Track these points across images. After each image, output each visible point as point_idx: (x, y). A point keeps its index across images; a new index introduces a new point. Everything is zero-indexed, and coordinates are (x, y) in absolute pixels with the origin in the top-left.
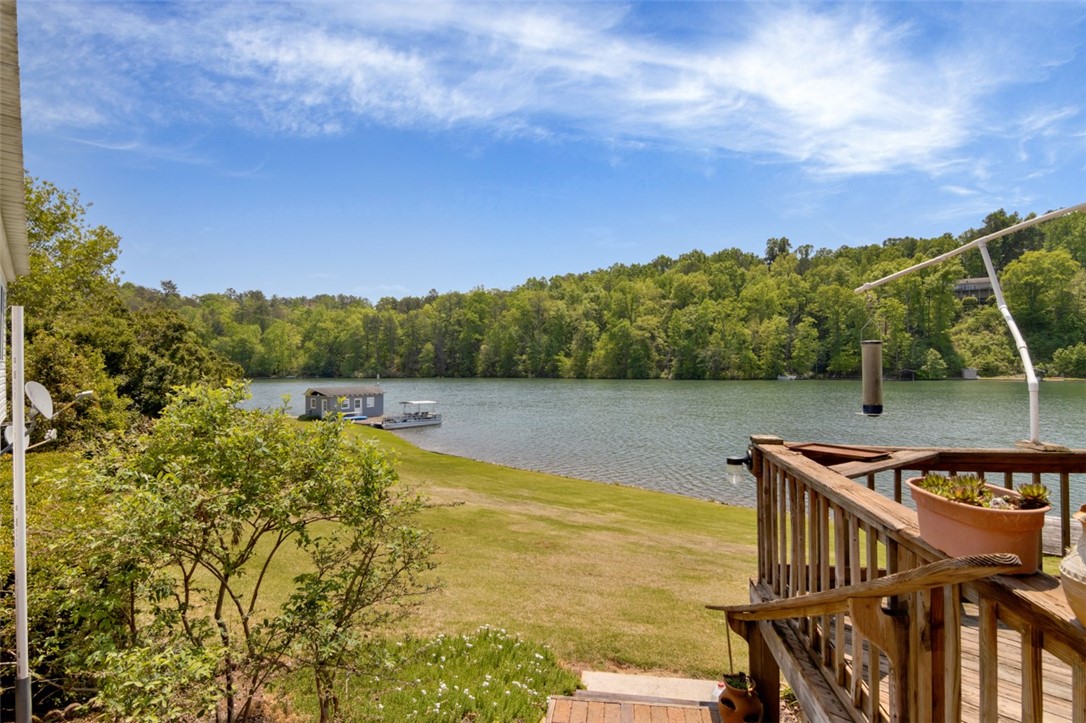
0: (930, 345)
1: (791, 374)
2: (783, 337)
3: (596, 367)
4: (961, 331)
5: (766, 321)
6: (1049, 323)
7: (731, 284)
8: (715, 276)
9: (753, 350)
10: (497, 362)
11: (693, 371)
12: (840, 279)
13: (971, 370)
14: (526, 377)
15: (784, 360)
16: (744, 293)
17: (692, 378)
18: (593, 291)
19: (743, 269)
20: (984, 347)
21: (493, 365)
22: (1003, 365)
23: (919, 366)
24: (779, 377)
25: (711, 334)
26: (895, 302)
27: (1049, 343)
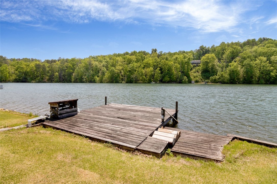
0: (185, 75)
1: (154, 82)
2: (152, 73)
3: (105, 80)
4: (192, 72)
5: (148, 68)
6: (210, 71)
7: (141, 59)
8: (138, 57)
9: (145, 76)
10: (78, 78)
11: (130, 81)
12: (167, 59)
13: (193, 81)
14: (86, 83)
15: (152, 78)
16: (144, 61)
17: (130, 83)
18: (106, 59)
19: (144, 55)
20: (196, 76)
21: (77, 79)
22: (200, 80)
23: (182, 80)
25: (135, 72)
26: (178, 65)
27: (209, 75)
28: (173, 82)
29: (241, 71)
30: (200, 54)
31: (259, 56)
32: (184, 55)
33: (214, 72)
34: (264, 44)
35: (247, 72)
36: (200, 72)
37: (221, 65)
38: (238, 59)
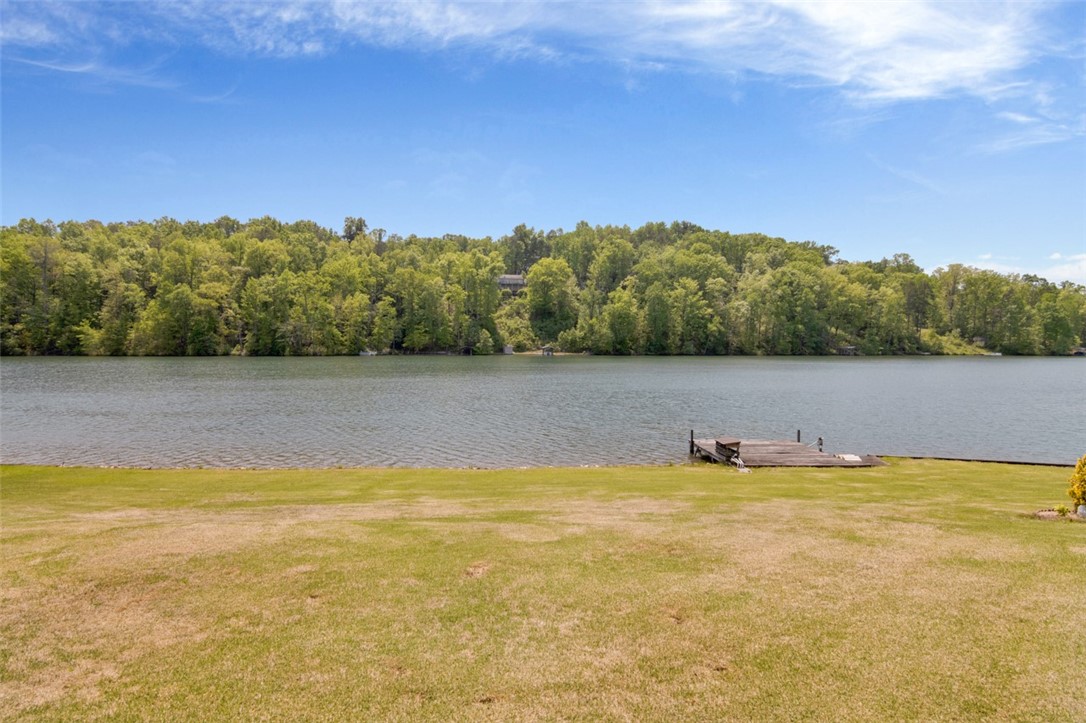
0: (482, 326)
1: (372, 349)
2: (366, 313)
3: (140, 342)
4: (501, 316)
5: (349, 297)
6: (555, 313)
7: (313, 257)
8: (295, 246)
9: (337, 326)
11: (270, 347)
12: (413, 262)
13: (509, 346)
14: (23, 354)
15: (364, 336)
16: (326, 267)
17: (270, 355)
18: (134, 246)
19: (323, 243)
20: (517, 329)
22: (528, 343)
23: (475, 344)
24: (361, 353)
25: (291, 307)
26: (457, 288)
27: (556, 327)
28: (443, 349)
29: (641, 317)
30: (518, 254)
31: (681, 275)
32: (474, 255)
33: (568, 319)
34: (687, 243)
35: (653, 319)
36: (527, 316)
37: (585, 293)
38: (630, 280)
